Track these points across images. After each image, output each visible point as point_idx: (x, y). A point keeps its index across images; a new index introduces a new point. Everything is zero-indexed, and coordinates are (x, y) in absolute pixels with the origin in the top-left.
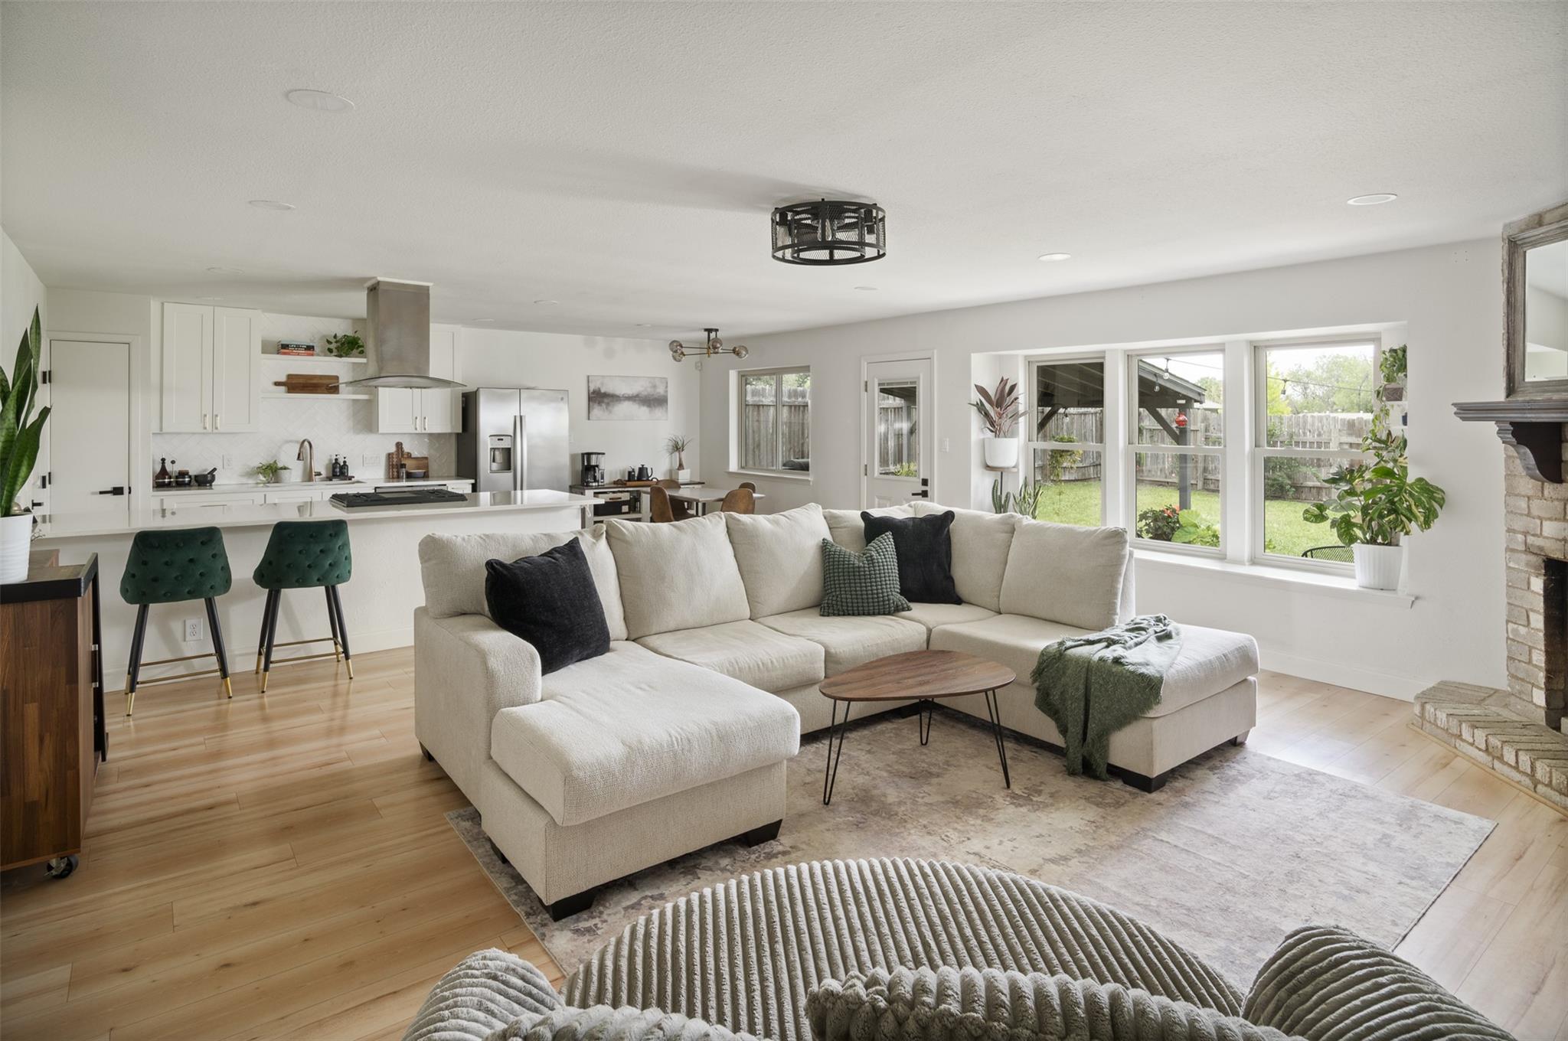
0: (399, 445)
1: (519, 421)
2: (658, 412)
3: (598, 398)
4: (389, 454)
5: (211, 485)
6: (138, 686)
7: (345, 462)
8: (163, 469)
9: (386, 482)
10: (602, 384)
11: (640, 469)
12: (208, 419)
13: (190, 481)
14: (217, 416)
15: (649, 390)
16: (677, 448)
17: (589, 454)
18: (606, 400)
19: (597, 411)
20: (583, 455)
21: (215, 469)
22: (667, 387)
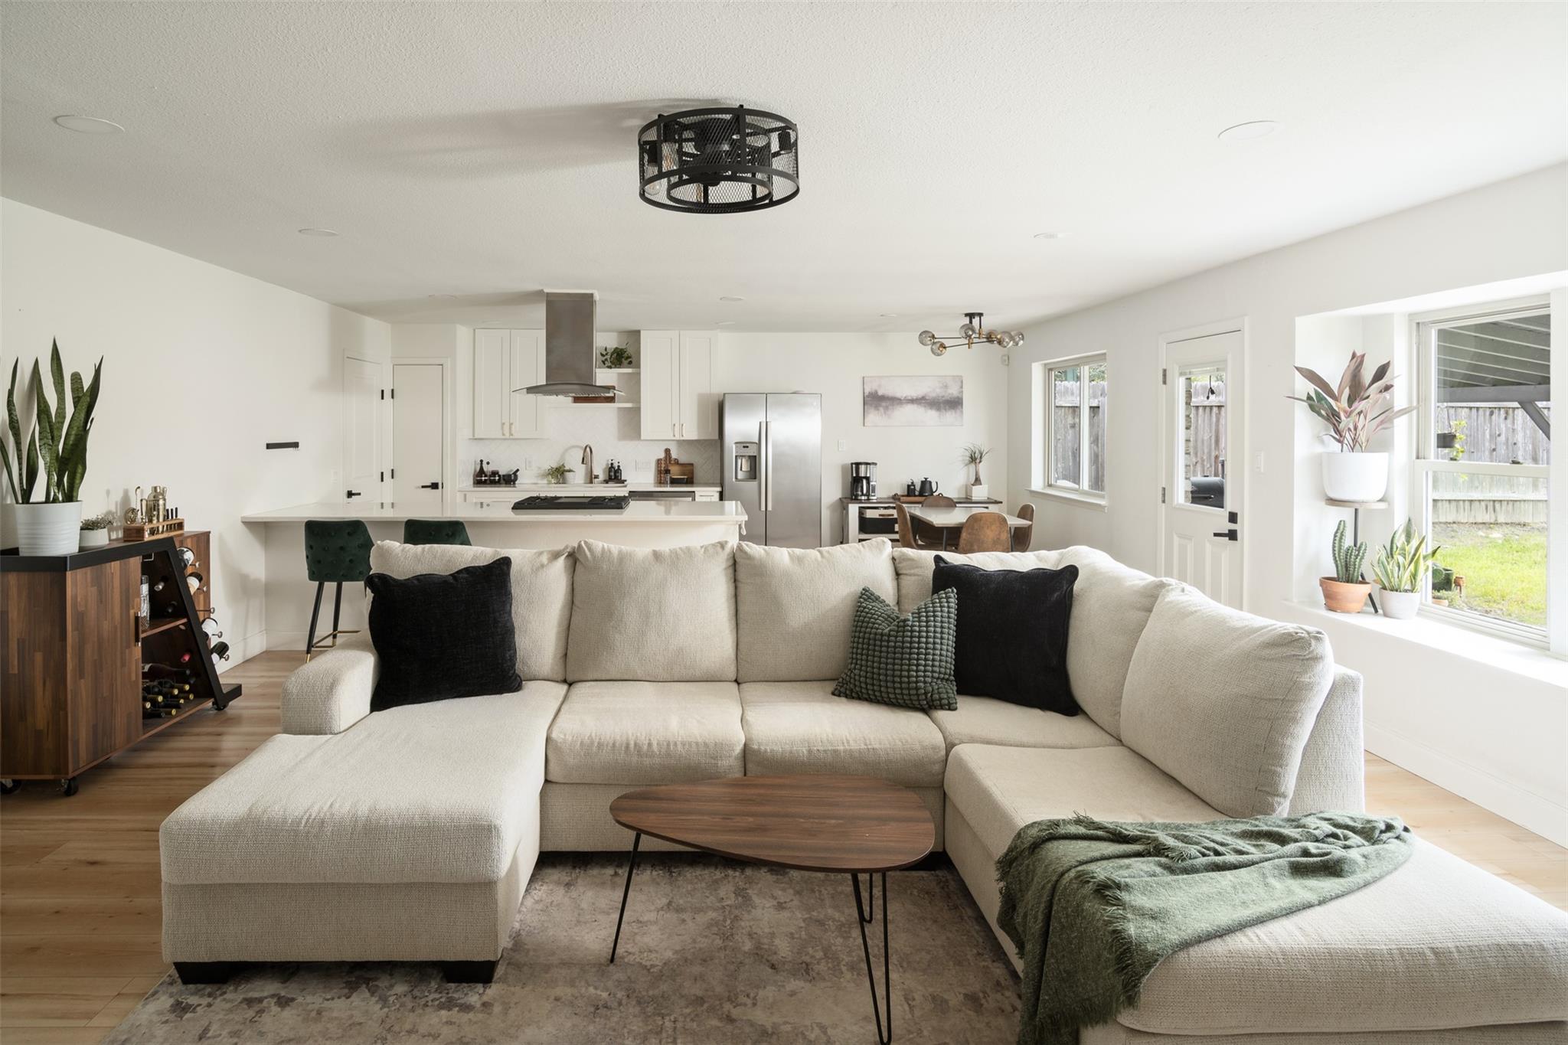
0: (667, 451)
1: (764, 429)
2: (950, 416)
3: (875, 401)
4: (658, 460)
5: (514, 484)
6: (313, 649)
7: (619, 466)
8: (482, 468)
9: (655, 486)
10: (880, 386)
11: (922, 482)
12: (506, 427)
13: (499, 480)
14: (512, 424)
15: (938, 390)
16: (974, 459)
17: (858, 464)
18: (884, 404)
19: (874, 417)
20: (852, 464)
21: (518, 470)
22: (962, 387)
